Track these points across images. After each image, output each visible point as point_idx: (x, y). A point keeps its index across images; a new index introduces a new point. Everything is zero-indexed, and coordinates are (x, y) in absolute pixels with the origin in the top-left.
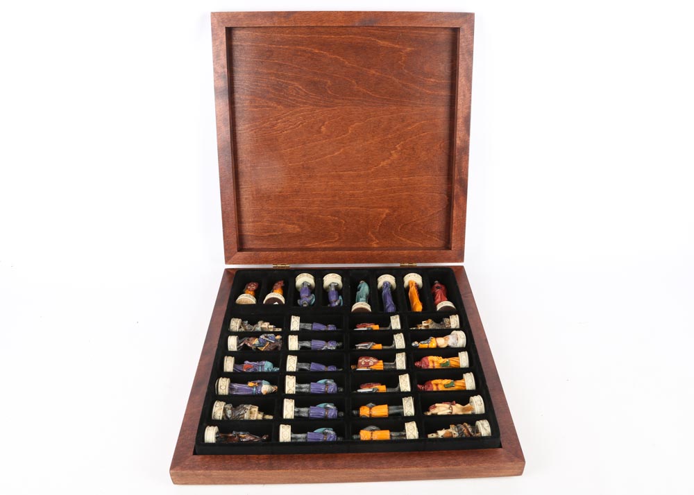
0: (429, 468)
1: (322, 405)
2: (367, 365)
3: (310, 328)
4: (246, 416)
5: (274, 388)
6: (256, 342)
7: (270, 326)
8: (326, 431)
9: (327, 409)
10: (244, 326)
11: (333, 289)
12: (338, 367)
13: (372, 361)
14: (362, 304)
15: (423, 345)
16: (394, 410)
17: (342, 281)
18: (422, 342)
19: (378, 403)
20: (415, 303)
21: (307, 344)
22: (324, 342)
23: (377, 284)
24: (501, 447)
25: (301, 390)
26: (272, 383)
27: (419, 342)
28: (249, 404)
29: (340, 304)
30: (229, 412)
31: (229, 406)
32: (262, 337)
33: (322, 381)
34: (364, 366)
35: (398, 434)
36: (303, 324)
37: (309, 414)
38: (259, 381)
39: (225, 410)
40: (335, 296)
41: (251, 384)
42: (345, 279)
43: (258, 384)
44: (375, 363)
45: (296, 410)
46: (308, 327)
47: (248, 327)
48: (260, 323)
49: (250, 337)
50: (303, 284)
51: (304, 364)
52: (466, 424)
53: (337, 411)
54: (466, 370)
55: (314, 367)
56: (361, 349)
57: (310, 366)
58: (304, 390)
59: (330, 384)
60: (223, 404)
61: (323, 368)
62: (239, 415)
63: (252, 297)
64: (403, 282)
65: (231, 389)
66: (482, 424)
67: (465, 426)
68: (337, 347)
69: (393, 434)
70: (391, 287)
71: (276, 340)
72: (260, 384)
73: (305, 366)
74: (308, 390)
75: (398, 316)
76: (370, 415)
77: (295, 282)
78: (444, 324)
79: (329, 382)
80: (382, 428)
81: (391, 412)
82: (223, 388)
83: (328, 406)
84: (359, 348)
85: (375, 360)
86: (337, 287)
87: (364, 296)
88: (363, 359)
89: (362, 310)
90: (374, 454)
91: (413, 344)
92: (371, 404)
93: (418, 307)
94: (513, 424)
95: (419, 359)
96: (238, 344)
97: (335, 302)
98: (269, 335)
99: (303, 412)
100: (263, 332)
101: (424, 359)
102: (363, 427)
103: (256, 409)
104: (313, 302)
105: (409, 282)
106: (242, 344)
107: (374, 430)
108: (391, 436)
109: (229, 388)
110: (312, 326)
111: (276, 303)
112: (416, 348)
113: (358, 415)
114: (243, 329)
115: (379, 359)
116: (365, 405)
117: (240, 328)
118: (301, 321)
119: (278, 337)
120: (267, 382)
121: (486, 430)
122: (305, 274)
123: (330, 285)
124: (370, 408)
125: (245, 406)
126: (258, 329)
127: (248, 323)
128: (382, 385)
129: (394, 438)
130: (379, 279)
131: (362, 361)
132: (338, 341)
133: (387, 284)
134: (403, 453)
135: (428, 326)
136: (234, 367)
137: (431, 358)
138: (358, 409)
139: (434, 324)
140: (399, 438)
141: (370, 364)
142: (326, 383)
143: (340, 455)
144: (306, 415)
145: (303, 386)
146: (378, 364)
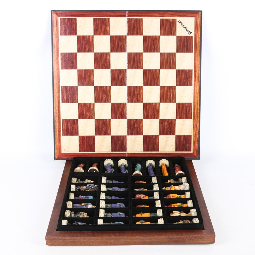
0: (169, 237)
1: (118, 213)
2: (140, 198)
4: (81, 217)
5: (94, 207)
6: (85, 187)
7: (91, 181)
8: (120, 223)
10: (78, 182)
11: (123, 166)
13: (142, 196)
14: (138, 172)
15: (168, 189)
16: (153, 215)
17: (128, 163)
18: (167, 188)
20: (165, 173)
21: (110, 189)
22: (119, 188)
23: (146, 165)
24: (204, 229)
27: (166, 188)
29: (127, 173)
30: (73, 215)
31: (73, 212)
32: (87, 185)
36: (108, 181)
38: (87, 203)
39: (71, 214)
40: (124, 170)
41: (83, 204)
42: (129, 162)
43: (86, 204)
44: (144, 197)
45: (105, 214)
46: (111, 182)
47: (80, 182)
48: (86, 180)
49: (82, 186)
50: (108, 164)
51: (109, 197)
52: (188, 220)
53: (125, 216)
54: (189, 199)
55: (114, 198)
57: (112, 198)
62: (78, 217)
63: (82, 169)
64: (159, 164)
65: (73, 206)
66: (195, 220)
67: (187, 221)
70: (153, 167)
71: (95, 187)
74: (111, 207)
75: (156, 177)
77: (104, 163)
78: (179, 181)
79: (121, 204)
81: (151, 216)
82: (70, 205)
83: (121, 213)
84: (136, 190)
85: (144, 196)
86: (125, 166)
87: (139, 169)
89: (138, 175)
90: (143, 231)
91: (163, 189)
93: (167, 174)
94: (211, 221)
95: (166, 196)
96: (76, 188)
97: (124, 172)
98: (91, 185)
99: (109, 215)
101: (169, 195)
104: (113, 172)
105: (162, 164)
109: (72, 206)
110: (112, 182)
111: (94, 172)
112: (165, 190)
114: (78, 183)
115: (146, 195)
117: (76, 182)
119: (96, 186)
120: (90, 204)
121: (197, 221)
122: (109, 159)
123: (121, 165)
124: (141, 214)
125: (80, 213)
126: (86, 182)
127: (80, 180)
128: (147, 205)
130: (147, 162)
132: (125, 188)
133: (150, 164)
134: (156, 231)
135: (171, 182)
137: (171, 195)
139: (174, 181)
142: (119, 205)
143: (127, 231)
145: (109, 205)
146: (145, 197)
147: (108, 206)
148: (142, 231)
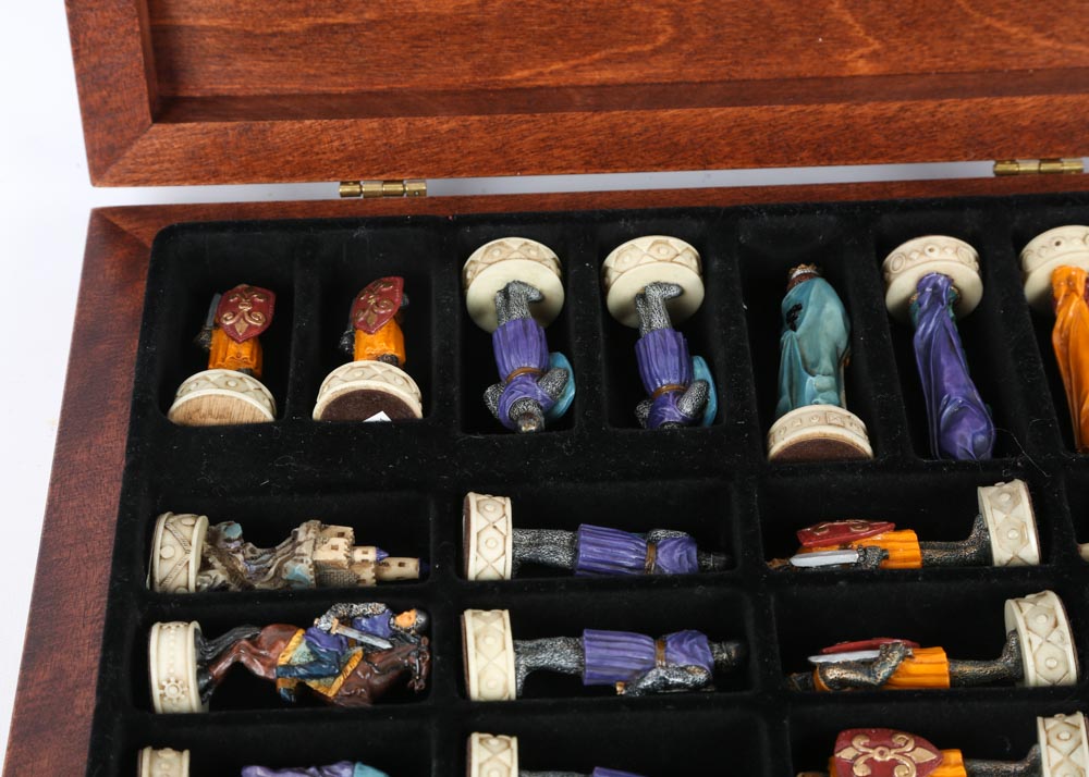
3: (563, 558)
6: (295, 650)
7: (359, 555)
10: (225, 557)
11: (658, 319)
13: (907, 756)
14: (826, 420)
17: (704, 275)
21: (558, 655)
22: (646, 641)
29: (702, 409)
32: (326, 623)
36: (526, 538)
40: (672, 362)
44: (923, 770)
46: (555, 548)
47: (245, 559)
48: (305, 533)
49: (263, 625)
50: (506, 295)
56: (842, 682)
63: (252, 383)
64: (1022, 274)
68: (717, 670)
70: (960, 304)
71: (396, 636)
75: (1019, 487)
84: (833, 674)
85: (925, 755)
86: (675, 305)
87: (826, 362)
89: (827, 454)
96: (203, 667)
97: (678, 394)
98: (358, 608)
100: (328, 591)
104: (565, 408)
105: (1052, 274)
106: (224, 666)
110: (574, 547)
111: (381, 416)
114: (219, 575)
115: (941, 744)
117: (205, 566)
118: (519, 522)
119: (409, 620)
122: (512, 240)
123: (643, 298)
126: (302, 571)
127: (246, 538)
130: (894, 260)
131: (857, 759)
132: (716, 636)
133: (935, 288)
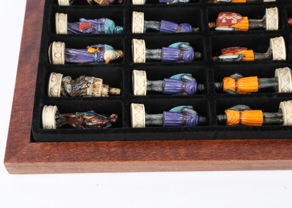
1: (178, 76)
2: (229, 23)
4: (89, 92)
5: (119, 54)
8: (186, 110)
9: (183, 81)
12: (194, 26)
13: (235, 18)
16: (266, 83)
19: (245, 74)
25: (151, 57)
26: (116, 48)
28: (90, 75)
30: (68, 87)
31: (68, 79)
33: (175, 45)
34: (225, 25)
35: (273, 115)
37: (163, 88)
38: (100, 46)
39: (63, 84)
41: (91, 50)
43: (100, 49)
44: (238, 21)
51: (152, 22)
53: (196, 84)
55: (165, 26)
56: (221, 2)
57: (160, 25)
58: (155, 57)
59: (186, 50)
60: (60, 76)
61: (175, 28)
62: (80, 89)
65: (67, 55)
69: (268, 115)
72: (102, 49)
73: (154, 25)
74: (159, 57)
76: (236, 89)
79: (184, 46)
80: (253, 107)
81: (263, 86)
83: (185, 77)
88: (224, 15)
90: (246, 140)
92: (236, 75)
99: (156, 86)
102: (229, 106)
103: (99, 82)
107: (243, 110)
108: (264, 117)
109: (65, 54)
113: (222, 88)
115: (243, 15)
116: (229, 75)
120: (109, 47)
124: (236, 80)
125: (86, 79)
128: (248, 49)
129: (268, 120)
131: (223, 17)
134: (280, 140)
136: (68, 26)
138: (221, 81)
140: (273, 120)
141: (233, 22)
142: (180, 48)
143: (204, 142)
144: (159, 89)
145: (154, 51)
146: (242, 21)
147: (152, 55)
148: (242, 141)
